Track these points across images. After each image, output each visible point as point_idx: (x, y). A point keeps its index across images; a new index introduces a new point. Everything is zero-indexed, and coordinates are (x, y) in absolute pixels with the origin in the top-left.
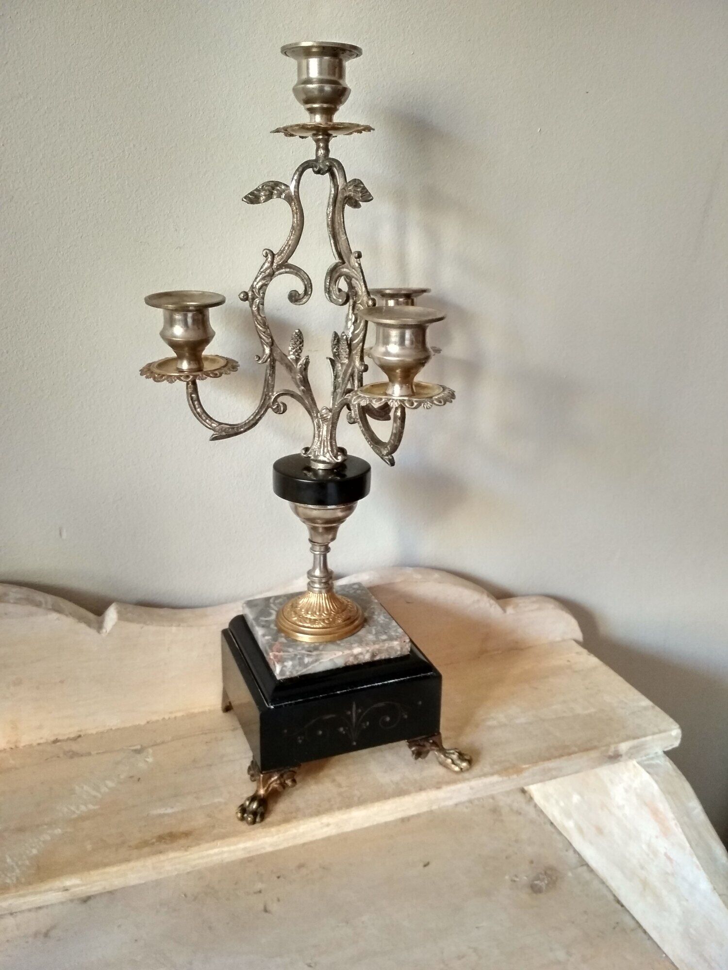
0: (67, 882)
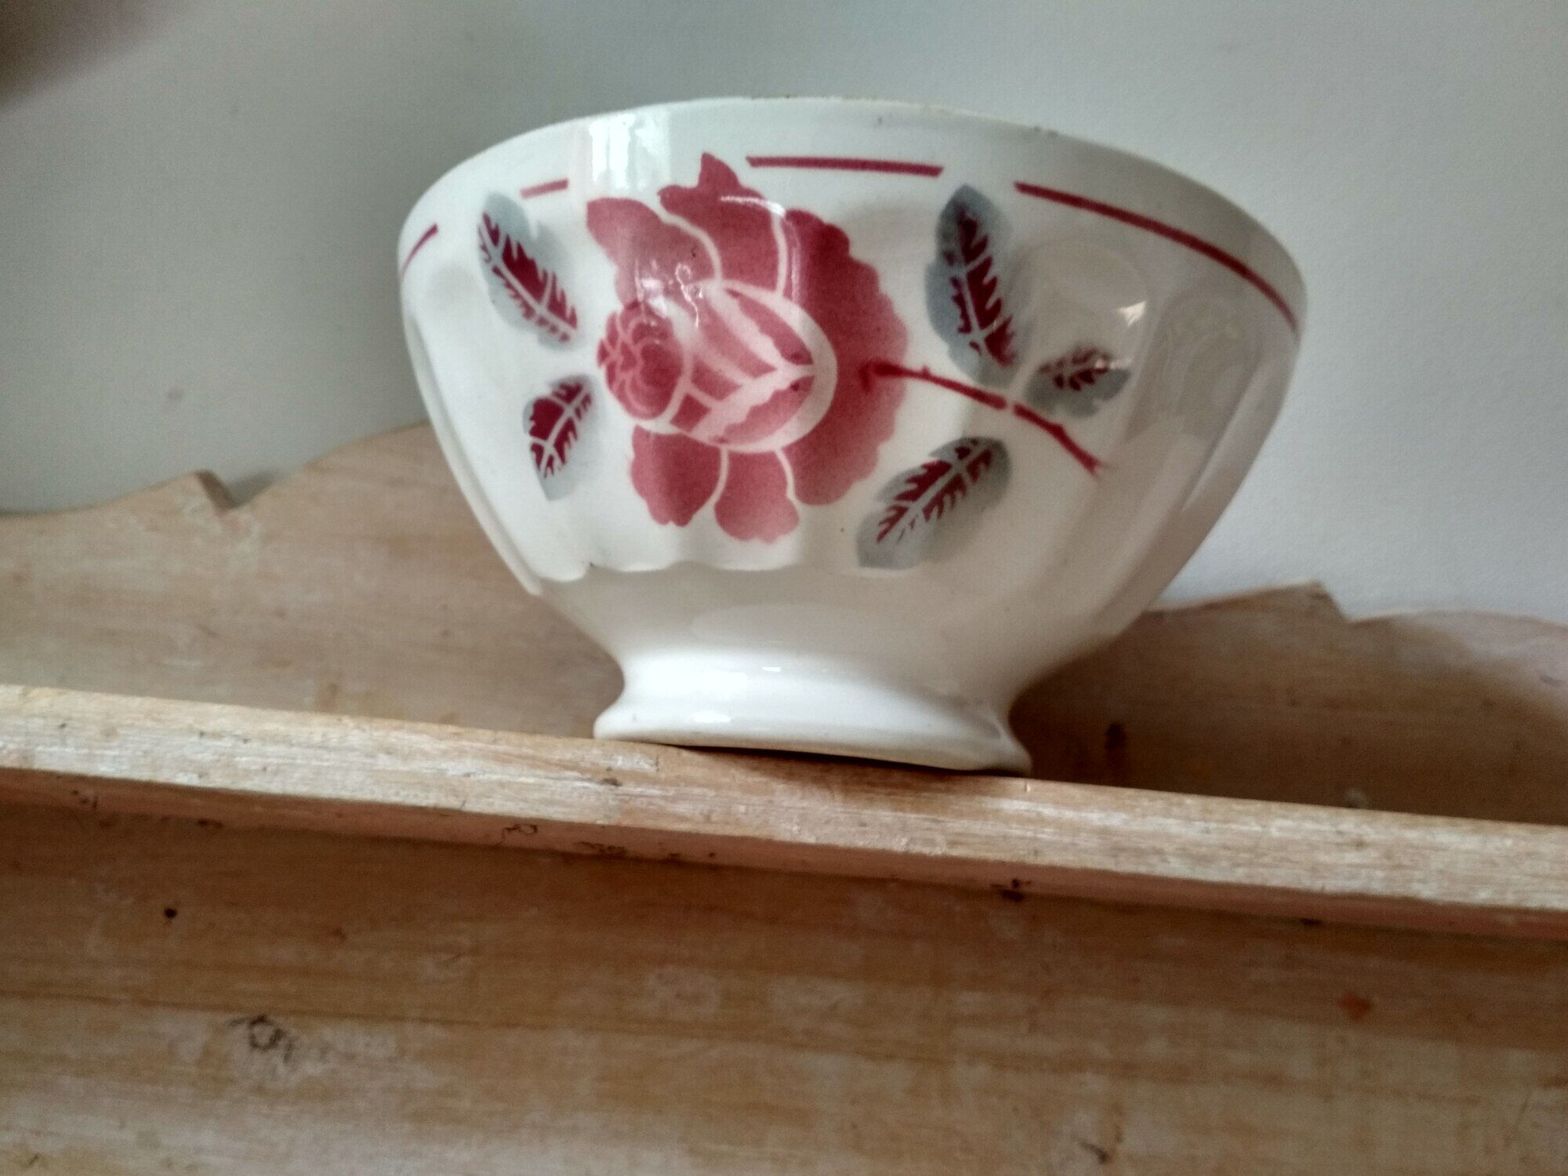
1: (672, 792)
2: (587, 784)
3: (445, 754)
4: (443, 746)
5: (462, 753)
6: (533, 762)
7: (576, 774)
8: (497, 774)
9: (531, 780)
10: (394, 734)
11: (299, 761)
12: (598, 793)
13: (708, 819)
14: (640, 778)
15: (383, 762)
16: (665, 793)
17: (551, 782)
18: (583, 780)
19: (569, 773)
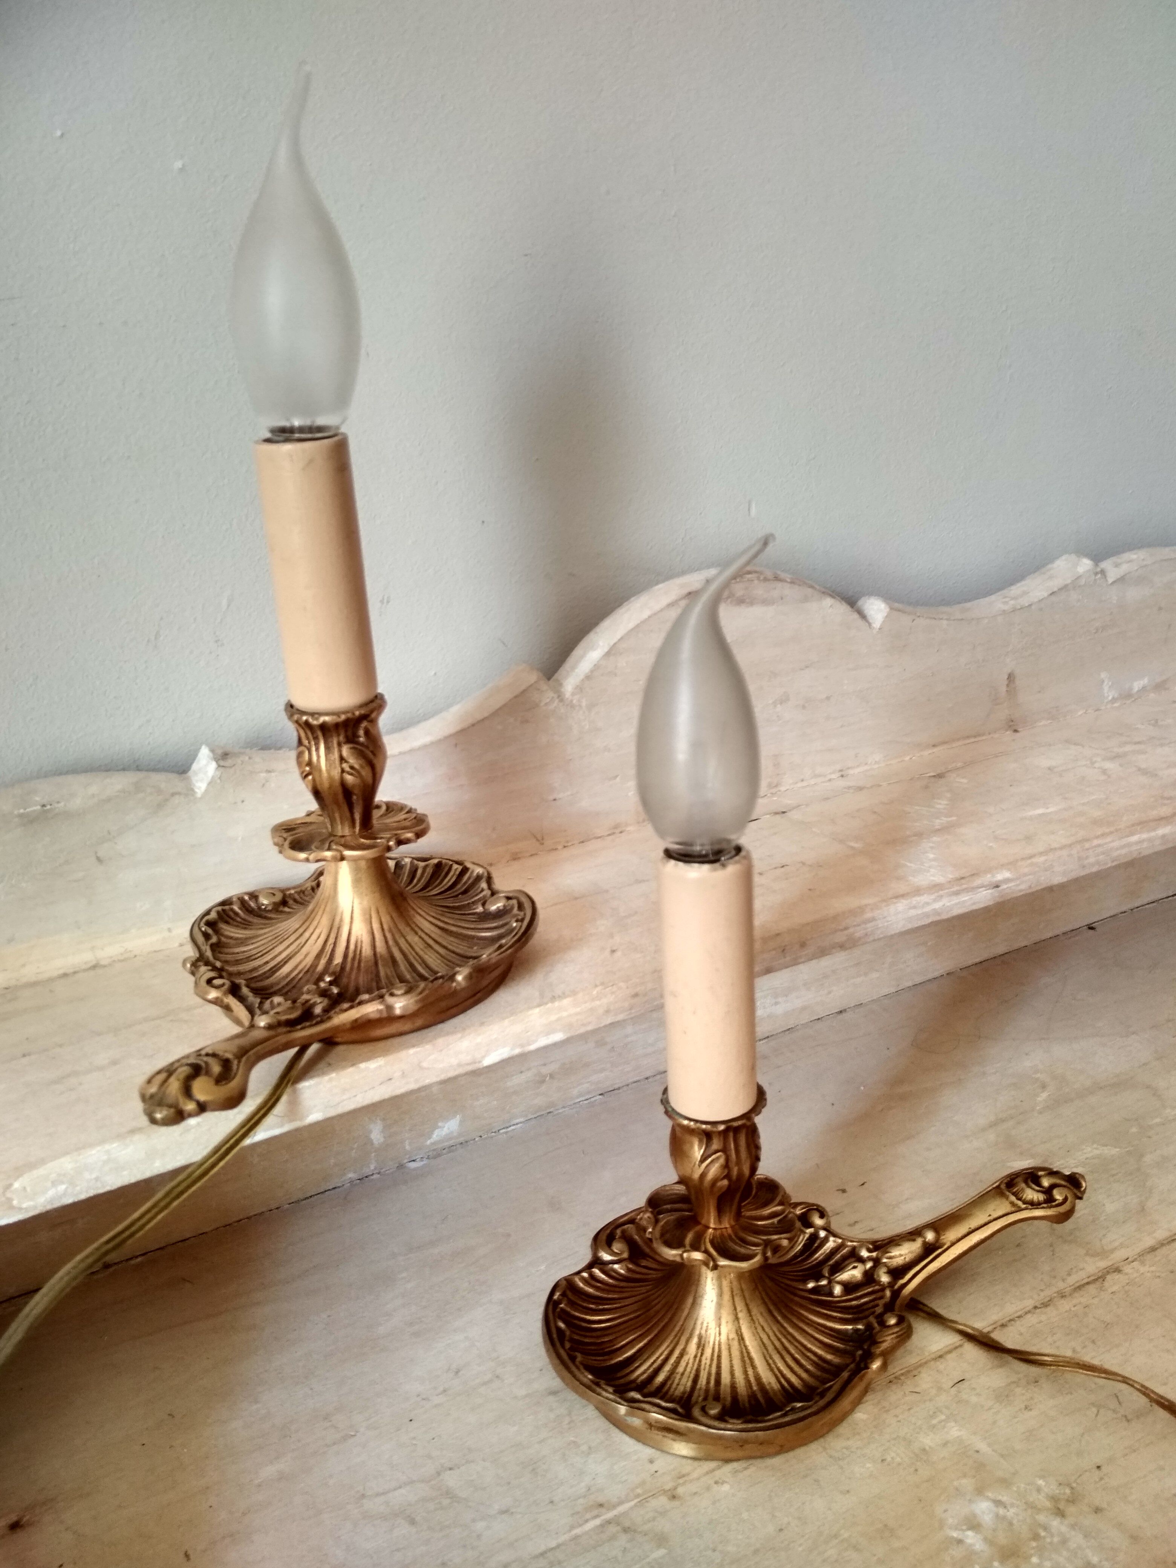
0: (998, 875)
1: (1018, 882)
2: (988, 891)
3: (935, 901)
4: (933, 897)
5: (941, 897)
6: (967, 890)
7: (984, 889)
8: (955, 900)
9: (966, 898)
10: (914, 899)
11: (880, 926)
12: (991, 894)
13: (1030, 887)
14: (1007, 881)
15: (913, 912)
16: (1016, 883)
17: (974, 896)
18: (986, 890)
19: (981, 889)
